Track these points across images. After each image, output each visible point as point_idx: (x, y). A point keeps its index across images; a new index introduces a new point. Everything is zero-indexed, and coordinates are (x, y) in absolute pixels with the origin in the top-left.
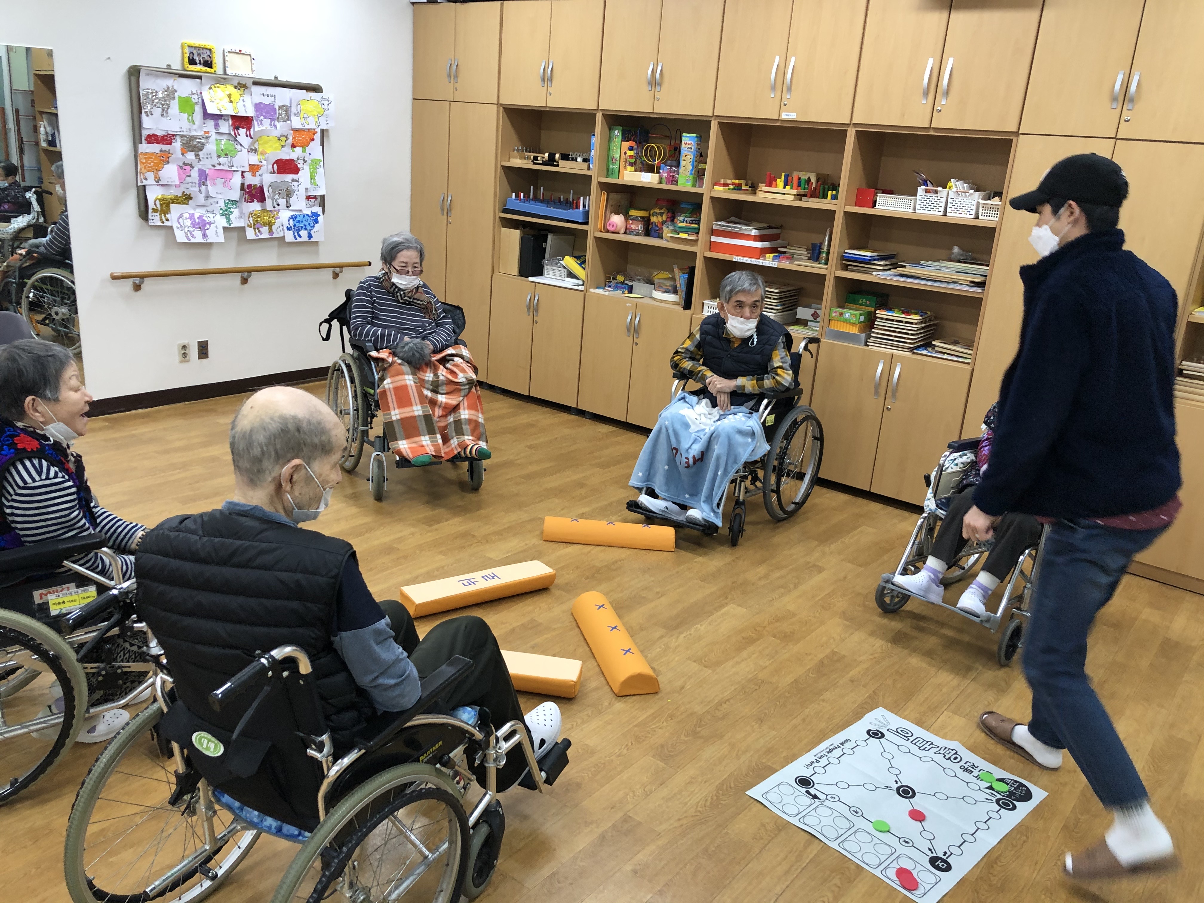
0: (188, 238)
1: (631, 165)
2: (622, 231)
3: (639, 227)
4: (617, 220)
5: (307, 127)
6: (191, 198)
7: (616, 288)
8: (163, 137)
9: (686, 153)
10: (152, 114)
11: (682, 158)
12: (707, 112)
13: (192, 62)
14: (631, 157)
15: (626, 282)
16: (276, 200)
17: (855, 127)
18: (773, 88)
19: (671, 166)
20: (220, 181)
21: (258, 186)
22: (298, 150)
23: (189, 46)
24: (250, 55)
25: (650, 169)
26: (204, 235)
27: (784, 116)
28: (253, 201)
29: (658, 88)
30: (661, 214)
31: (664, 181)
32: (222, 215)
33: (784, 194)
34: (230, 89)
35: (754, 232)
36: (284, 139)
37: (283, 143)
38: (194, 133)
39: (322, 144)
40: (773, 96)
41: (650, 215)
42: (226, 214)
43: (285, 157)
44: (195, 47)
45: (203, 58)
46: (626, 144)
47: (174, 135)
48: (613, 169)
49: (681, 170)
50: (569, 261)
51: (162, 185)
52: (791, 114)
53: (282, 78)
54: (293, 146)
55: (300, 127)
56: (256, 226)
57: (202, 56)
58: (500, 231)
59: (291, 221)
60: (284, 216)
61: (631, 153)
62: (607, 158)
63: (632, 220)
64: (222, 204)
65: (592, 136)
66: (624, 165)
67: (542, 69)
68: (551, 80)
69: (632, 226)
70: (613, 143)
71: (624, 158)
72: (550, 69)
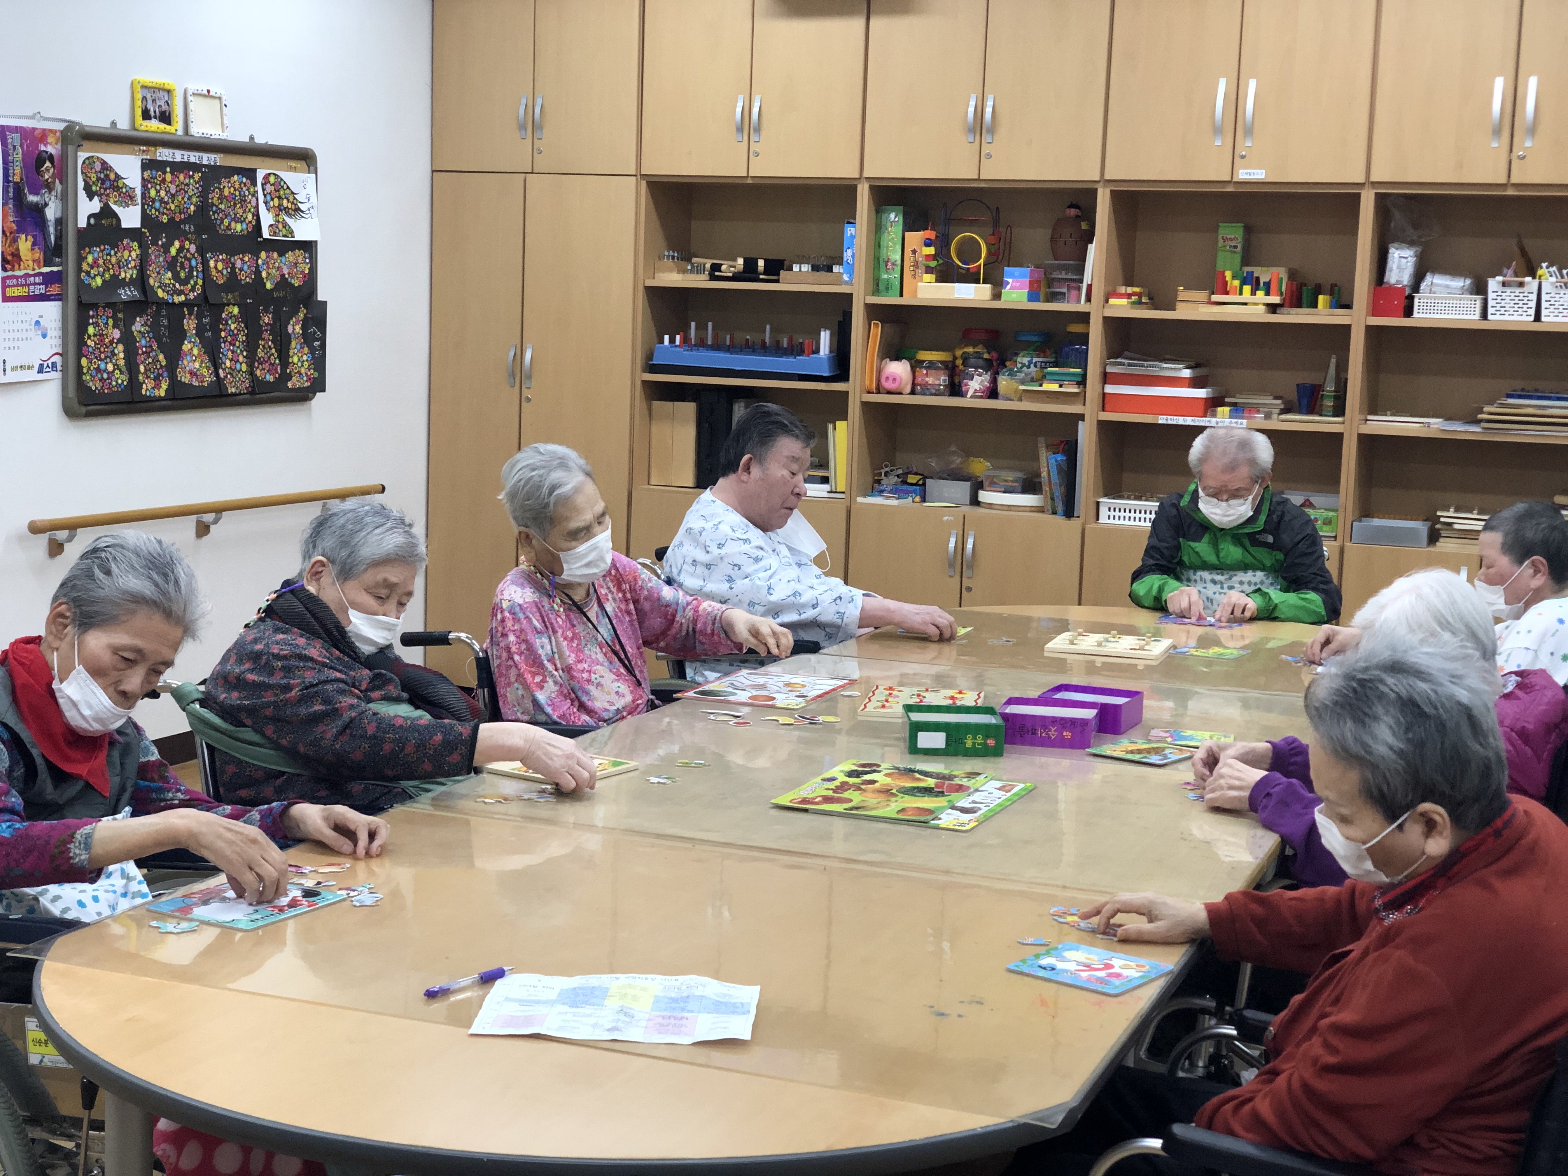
1: (929, 270)
2: (908, 389)
4: (899, 369)
7: (897, 492)
12: (1090, 173)
13: (146, 115)
14: (927, 257)
18: (1218, 130)
23: (143, 87)
24: (220, 98)
25: (973, 278)
27: (1243, 175)
29: (987, 138)
33: (1246, 304)
40: (1218, 144)
44: (150, 88)
45: (160, 106)
48: (888, 280)
52: (1255, 172)
53: (261, 139)
57: (158, 103)
61: (931, 251)
62: (877, 261)
65: (846, 225)
66: (913, 273)
67: (739, 110)
68: (758, 130)
69: (927, 379)
70: (886, 235)
71: (912, 259)
72: (755, 110)
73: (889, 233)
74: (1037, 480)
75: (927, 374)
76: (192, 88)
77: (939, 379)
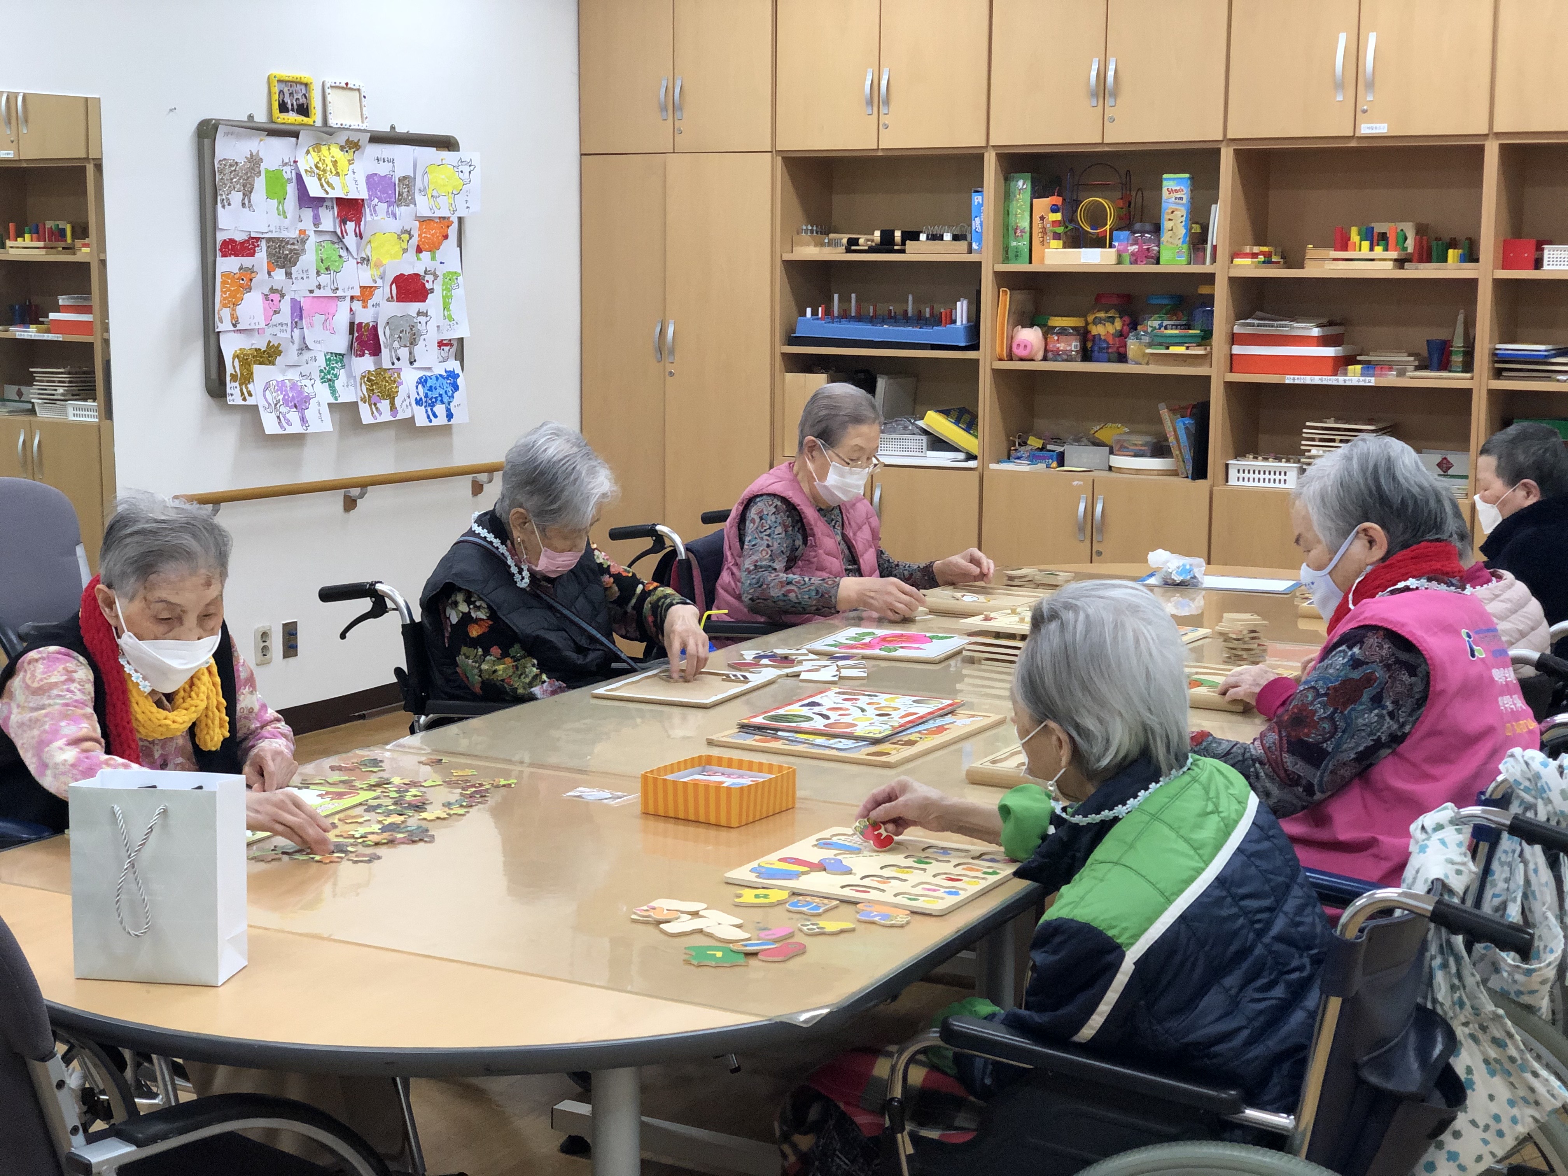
0: (282, 427)
1: (1057, 236)
2: (1040, 355)
3: (1073, 345)
4: (1031, 336)
5: (439, 214)
6: (279, 353)
7: (1033, 458)
8: (242, 243)
9: (1174, 207)
10: (229, 204)
11: (1165, 216)
12: (1213, 133)
13: (283, 108)
14: (1055, 223)
15: (1049, 447)
16: (395, 351)
17: (1498, 139)
18: (1339, 86)
19: (1143, 232)
20: (318, 319)
21: (371, 324)
22: (425, 255)
23: (279, 81)
24: (359, 90)
25: (1099, 242)
26: (303, 420)
27: (1365, 129)
28: (363, 355)
29: (1110, 101)
30: (1111, 320)
31: (1126, 257)
32: (324, 380)
33: (1373, 260)
34: (335, 151)
35: (1316, 332)
36: (406, 237)
37: (404, 246)
38: (284, 234)
39: (460, 245)
40: (1340, 98)
41: (1087, 323)
42: (328, 379)
43: (408, 271)
44: (286, 82)
45: (297, 99)
46: (1042, 204)
47: (258, 239)
48: (1017, 248)
49: (1165, 237)
50: (934, 421)
51: (240, 331)
52: (1378, 125)
53: (401, 129)
54: (419, 250)
55: (428, 214)
56: (374, 400)
57: (296, 97)
58: (783, 380)
59: (420, 386)
60: (409, 377)
61: (1058, 216)
62: (1006, 229)
63: (1058, 334)
64: (322, 363)
65: (974, 194)
66: (1041, 239)
67: (868, 83)
68: (887, 102)
69: (1058, 345)
70: (1014, 202)
71: (1040, 225)
72: (884, 83)
73: (1017, 200)
74: (1166, 444)
75: (1058, 340)
76: (329, 82)
77: (1070, 345)
